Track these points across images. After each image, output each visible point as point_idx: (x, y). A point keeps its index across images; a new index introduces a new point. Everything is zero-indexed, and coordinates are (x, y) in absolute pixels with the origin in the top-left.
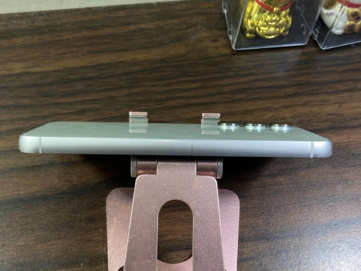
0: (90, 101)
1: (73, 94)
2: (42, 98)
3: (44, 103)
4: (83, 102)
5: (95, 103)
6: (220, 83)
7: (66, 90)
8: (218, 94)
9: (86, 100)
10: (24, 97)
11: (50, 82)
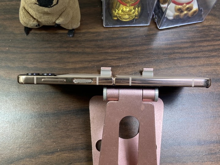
0: (125, 52)
1: (115, 47)
2: (98, 49)
3: (99, 52)
4: (121, 53)
5: (127, 54)
6: (202, 44)
7: (111, 44)
8: (201, 52)
9: (123, 52)
10: (88, 48)
11: (102, 39)
